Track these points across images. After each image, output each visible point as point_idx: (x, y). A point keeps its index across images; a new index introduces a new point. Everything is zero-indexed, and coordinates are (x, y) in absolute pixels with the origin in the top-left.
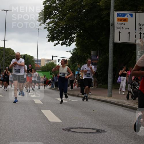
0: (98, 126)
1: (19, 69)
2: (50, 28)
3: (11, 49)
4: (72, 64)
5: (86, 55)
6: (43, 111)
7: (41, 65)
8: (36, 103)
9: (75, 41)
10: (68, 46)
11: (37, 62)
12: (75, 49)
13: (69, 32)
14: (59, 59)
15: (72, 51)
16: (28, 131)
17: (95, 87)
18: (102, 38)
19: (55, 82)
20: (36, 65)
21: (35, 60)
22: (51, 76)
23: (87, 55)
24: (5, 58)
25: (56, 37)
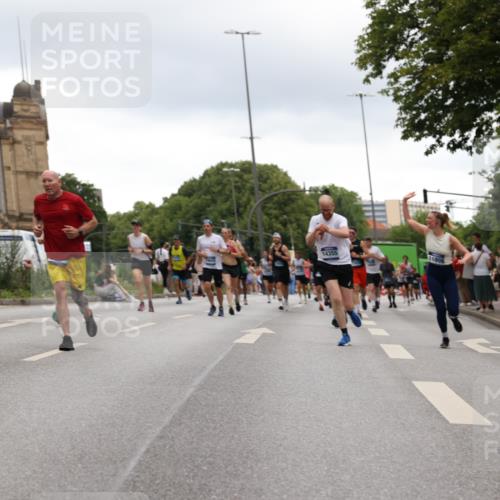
1: (336, 248)
2: (403, 93)
3: (276, 167)
6: (420, 385)
7: (389, 222)
8: (391, 356)
14: (447, 202)
16: (377, 454)
20: (370, 221)
21: (366, 206)
24: (261, 198)
25: (428, 123)
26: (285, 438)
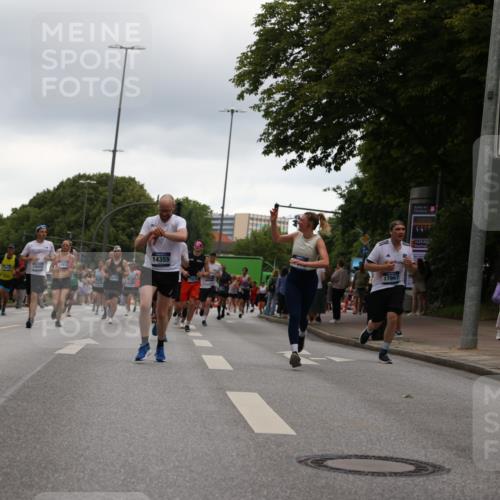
0: (423, 452)
1: (169, 254)
2: (274, 109)
3: (133, 180)
4: (343, 233)
5: (392, 203)
6: (233, 396)
7: (235, 235)
8: (210, 367)
9: (359, 154)
10: (333, 171)
11: (222, 225)
12: (356, 181)
13: (338, 122)
14: (296, 217)
15: (344, 188)
16: (177, 464)
17: (418, 313)
18: (452, 142)
19: (279, 294)
20: (216, 234)
21: (214, 219)
22: (266, 274)
23: (397, 201)
24: (111, 209)
25: (293, 138)
26: (88, 447)
